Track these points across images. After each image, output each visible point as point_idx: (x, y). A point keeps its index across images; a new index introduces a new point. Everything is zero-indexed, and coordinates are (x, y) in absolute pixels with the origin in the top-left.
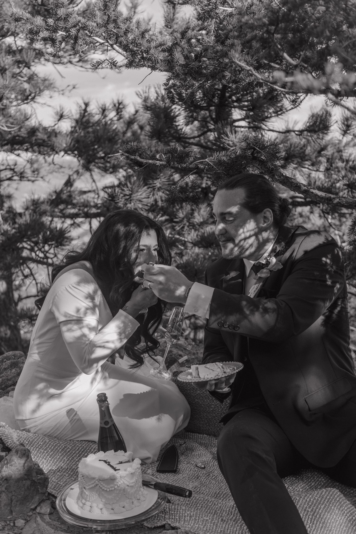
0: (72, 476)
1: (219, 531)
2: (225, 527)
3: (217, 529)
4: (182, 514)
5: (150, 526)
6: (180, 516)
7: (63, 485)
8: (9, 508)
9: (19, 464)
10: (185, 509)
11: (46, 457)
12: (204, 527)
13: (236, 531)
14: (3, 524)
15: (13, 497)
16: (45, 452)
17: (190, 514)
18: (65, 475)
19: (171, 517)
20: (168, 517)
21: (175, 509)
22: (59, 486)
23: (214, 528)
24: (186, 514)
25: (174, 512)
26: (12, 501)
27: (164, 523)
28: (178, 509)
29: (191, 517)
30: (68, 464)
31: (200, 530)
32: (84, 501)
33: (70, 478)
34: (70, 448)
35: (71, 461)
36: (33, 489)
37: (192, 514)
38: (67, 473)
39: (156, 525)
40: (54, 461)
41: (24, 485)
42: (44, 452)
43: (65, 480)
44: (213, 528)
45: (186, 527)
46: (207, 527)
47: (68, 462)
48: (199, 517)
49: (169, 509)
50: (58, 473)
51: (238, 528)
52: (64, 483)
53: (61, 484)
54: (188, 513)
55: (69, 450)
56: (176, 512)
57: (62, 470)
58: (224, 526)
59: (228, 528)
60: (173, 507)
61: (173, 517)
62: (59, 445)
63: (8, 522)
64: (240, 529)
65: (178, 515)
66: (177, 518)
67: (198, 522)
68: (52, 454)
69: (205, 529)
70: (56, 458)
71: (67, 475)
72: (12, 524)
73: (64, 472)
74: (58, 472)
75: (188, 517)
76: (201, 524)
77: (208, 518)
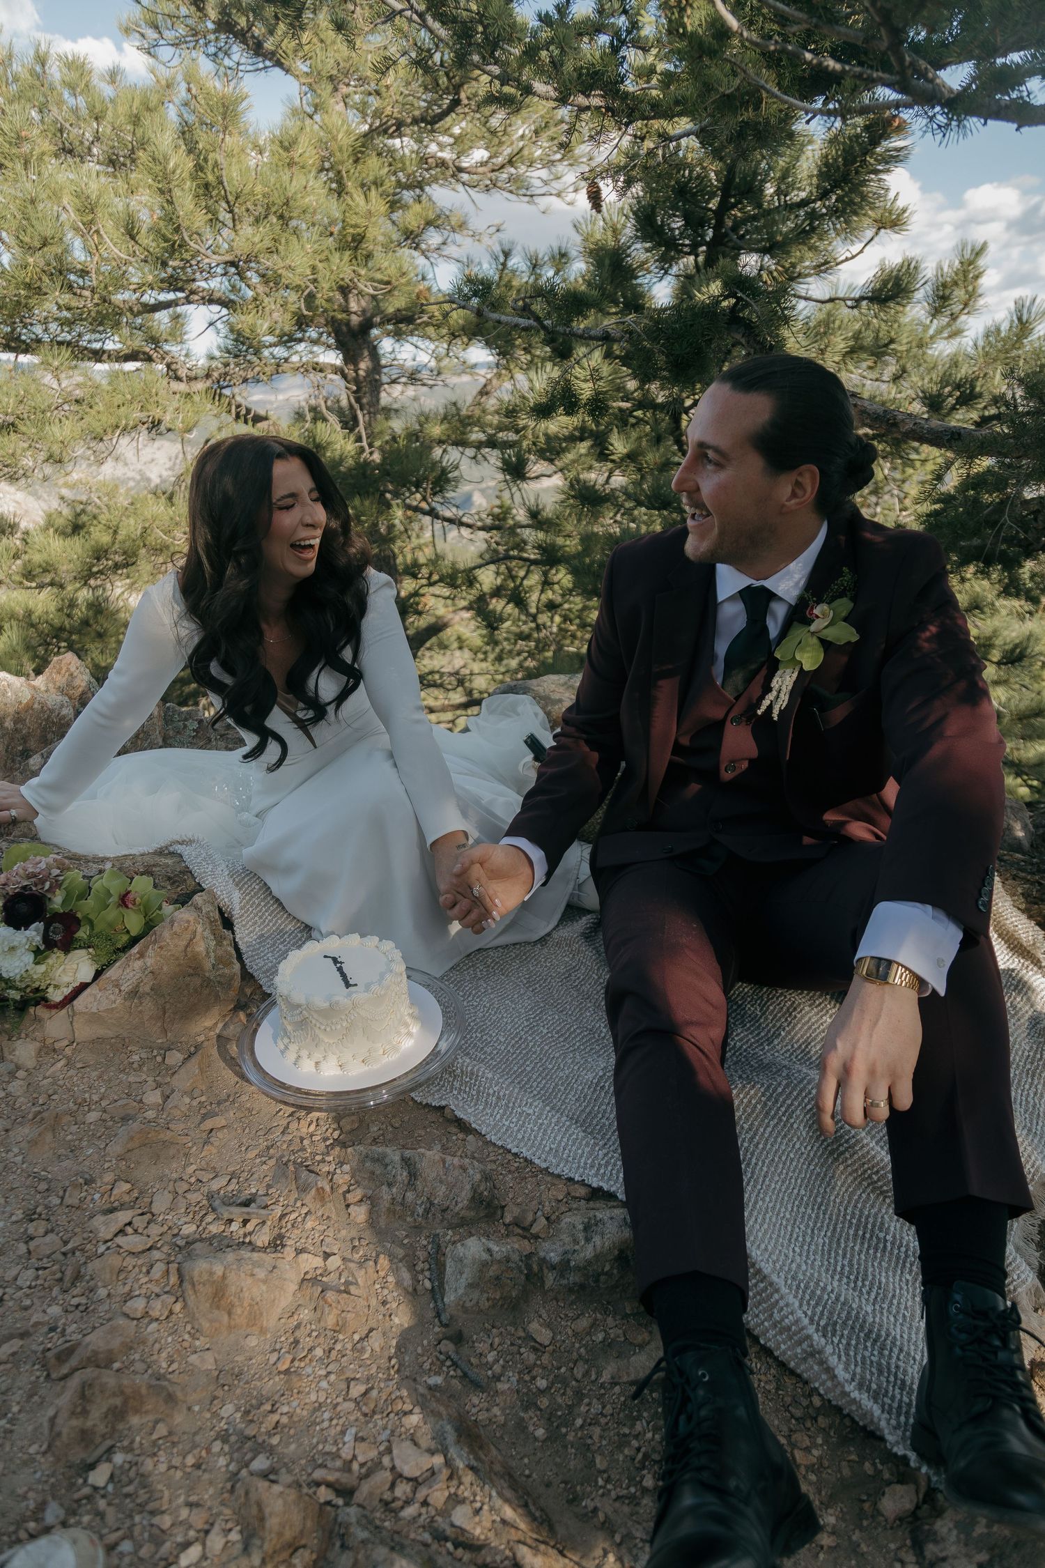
1: (547, 1149)
2: (560, 1142)
4: (485, 1088)
5: (418, 1099)
6: (478, 1092)
8: (159, 1024)
9: (176, 946)
10: (493, 1079)
12: (519, 1130)
13: (581, 1157)
14: (144, 1055)
15: (168, 1006)
21: (472, 1074)
24: (491, 1091)
26: (165, 1013)
27: (443, 1103)
28: (477, 1077)
29: (498, 1098)
31: (510, 1136)
32: (286, 1040)
36: (206, 992)
37: (501, 1094)
39: (429, 1100)
41: (188, 985)
44: (535, 1138)
45: (484, 1122)
46: (525, 1133)
48: (514, 1104)
49: (462, 1071)
51: (587, 1149)
54: (495, 1089)
56: (472, 1082)
58: (558, 1138)
59: (567, 1144)
60: (469, 1069)
61: (467, 1090)
63: (155, 1052)
64: (590, 1154)
65: (475, 1088)
66: (474, 1093)
67: (511, 1114)
69: (520, 1136)
72: (159, 1059)
75: (494, 1099)
76: (514, 1121)
77: (531, 1111)
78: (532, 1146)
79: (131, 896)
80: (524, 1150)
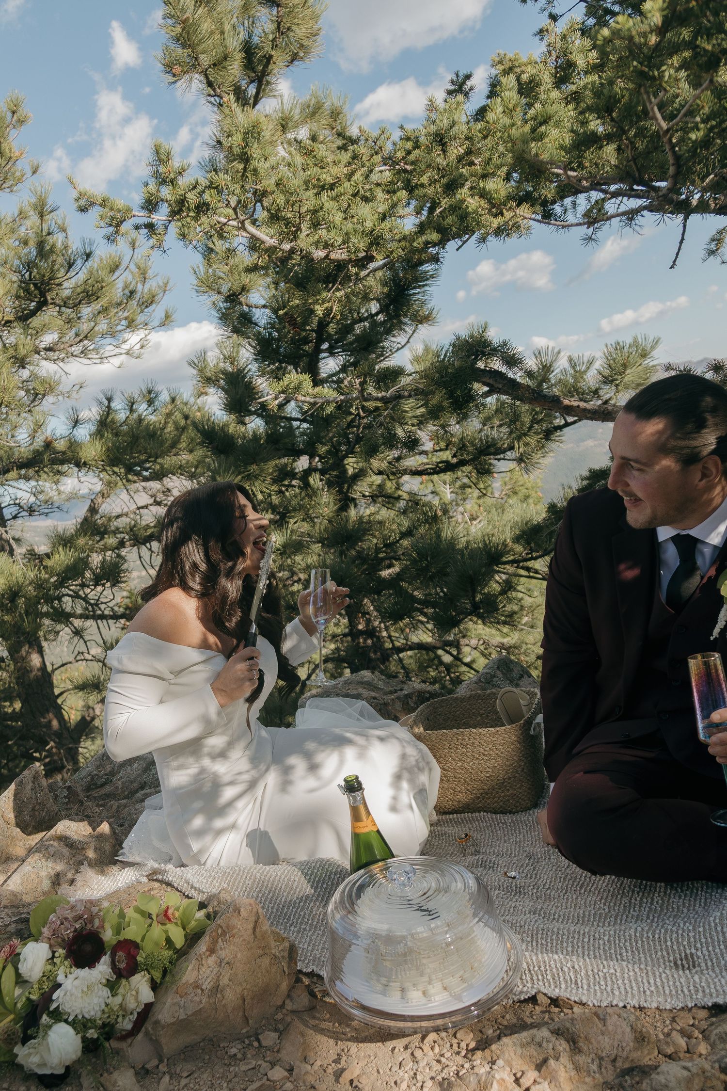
0: (316, 927)
1: (648, 993)
2: (655, 983)
3: (642, 989)
4: (557, 969)
7: (310, 948)
10: (558, 959)
11: (264, 904)
12: (612, 989)
15: (245, 993)
16: (260, 895)
17: (573, 967)
18: (305, 929)
19: (535, 978)
20: (529, 979)
22: (303, 952)
23: (635, 988)
25: (539, 967)
26: (244, 1001)
27: (533, 992)
28: (544, 962)
29: (576, 972)
30: (303, 907)
31: (609, 995)
33: (314, 932)
34: (297, 879)
35: (305, 902)
37: (576, 967)
38: (307, 923)
40: (278, 907)
41: (260, 968)
42: (258, 897)
43: (308, 939)
44: (632, 988)
46: (619, 988)
47: (302, 904)
48: (592, 971)
49: (527, 963)
50: (292, 928)
52: (309, 946)
53: (306, 946)
54: (569, 965)
55: (296, 884)
56: (542, 968)
57: (297, 921)
60: (534, 958)
61: (540, 977)
62: (277, 878)
65: (548, 972)
66: (549, 977)
67: (595, 979)
68: (272, 897)
70: (280, 901)
71: (308, 928)
73: (301, 924)
74: (291, 925)
75: (571, 974)
76: (602, 983)
78: (633, 996)
79: (170, 912)
80: (629, 1000)
